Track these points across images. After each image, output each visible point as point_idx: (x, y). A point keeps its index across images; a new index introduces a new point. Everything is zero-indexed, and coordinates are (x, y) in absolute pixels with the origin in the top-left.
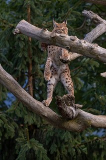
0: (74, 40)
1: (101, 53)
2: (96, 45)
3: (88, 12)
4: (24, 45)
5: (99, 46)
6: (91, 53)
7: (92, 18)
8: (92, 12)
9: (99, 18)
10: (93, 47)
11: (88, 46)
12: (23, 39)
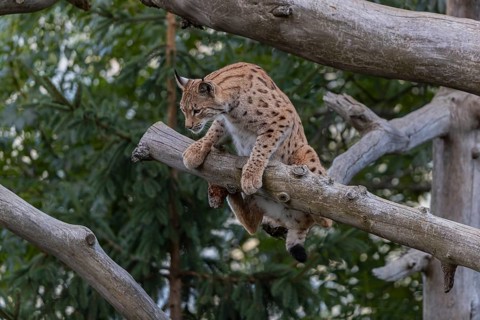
0: (300, 176)
1: (376, 213)
2: (363, 189)
3: (340, 98)
4: (159, 189)
5: (369, 193)
6: (347, 213)
7: (349, 114)
8: (350, 98)
9: (368, 113)
10: (354, 195)
11: (339, 194)
12: (155, 175)
